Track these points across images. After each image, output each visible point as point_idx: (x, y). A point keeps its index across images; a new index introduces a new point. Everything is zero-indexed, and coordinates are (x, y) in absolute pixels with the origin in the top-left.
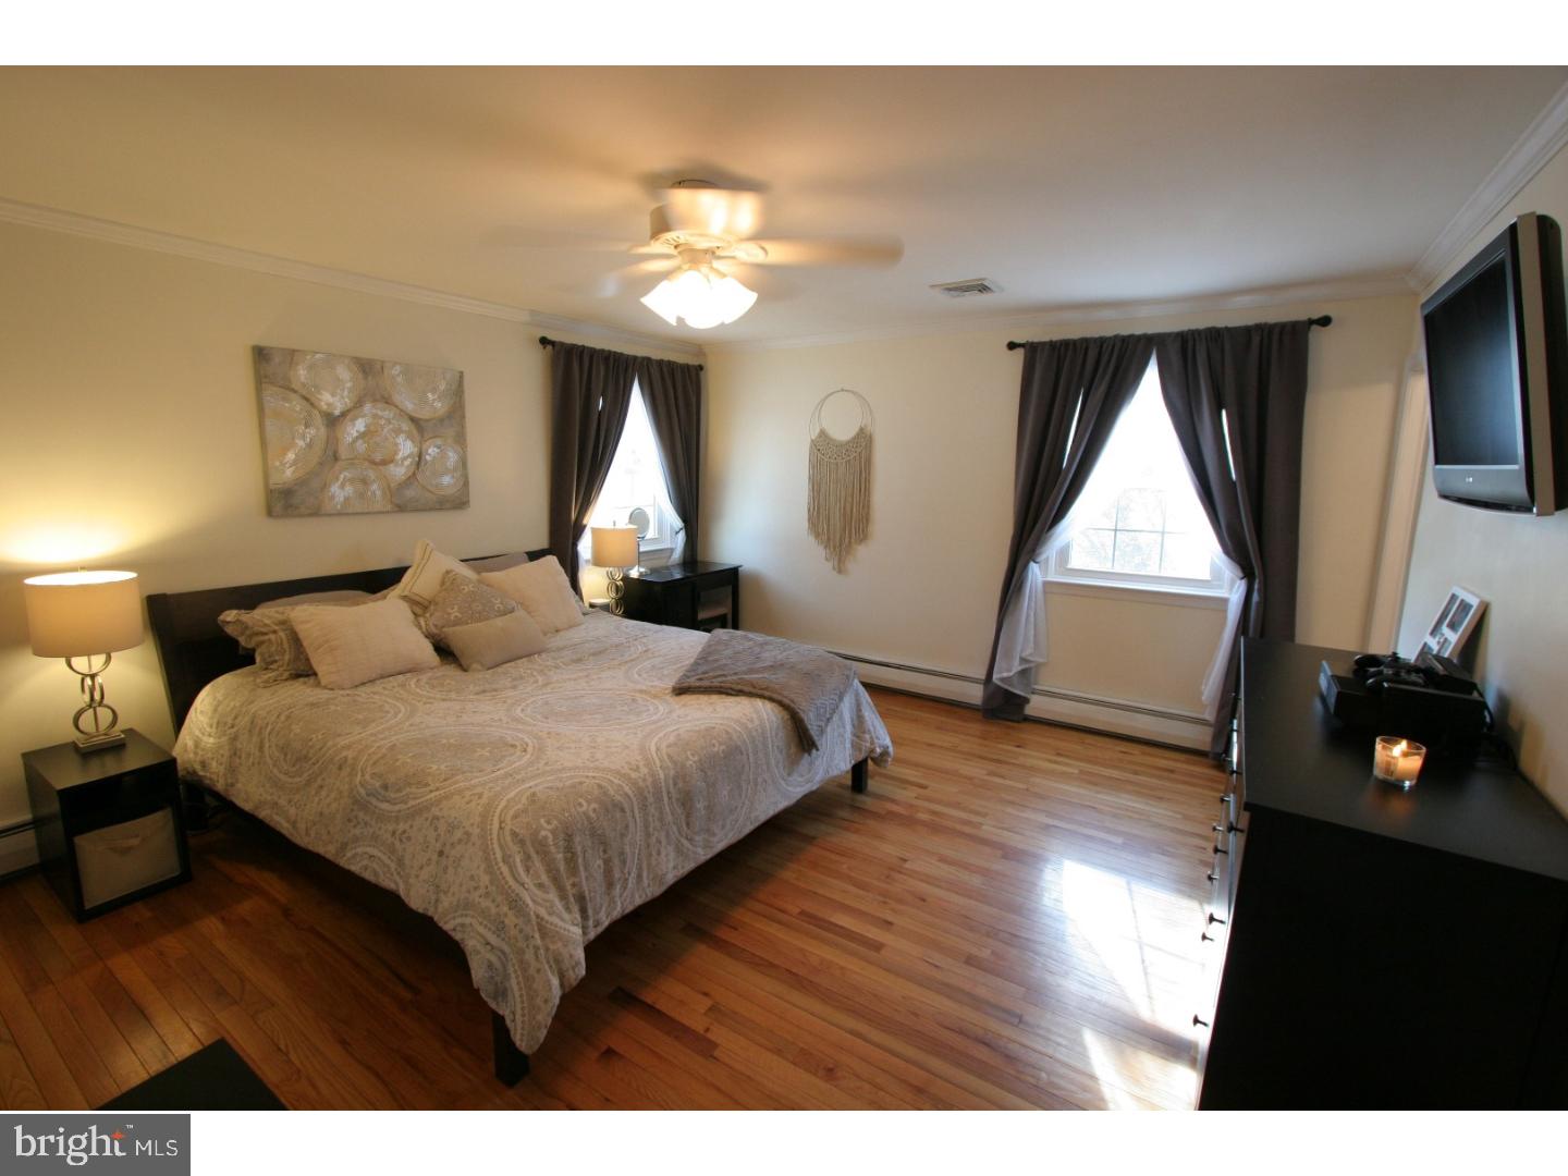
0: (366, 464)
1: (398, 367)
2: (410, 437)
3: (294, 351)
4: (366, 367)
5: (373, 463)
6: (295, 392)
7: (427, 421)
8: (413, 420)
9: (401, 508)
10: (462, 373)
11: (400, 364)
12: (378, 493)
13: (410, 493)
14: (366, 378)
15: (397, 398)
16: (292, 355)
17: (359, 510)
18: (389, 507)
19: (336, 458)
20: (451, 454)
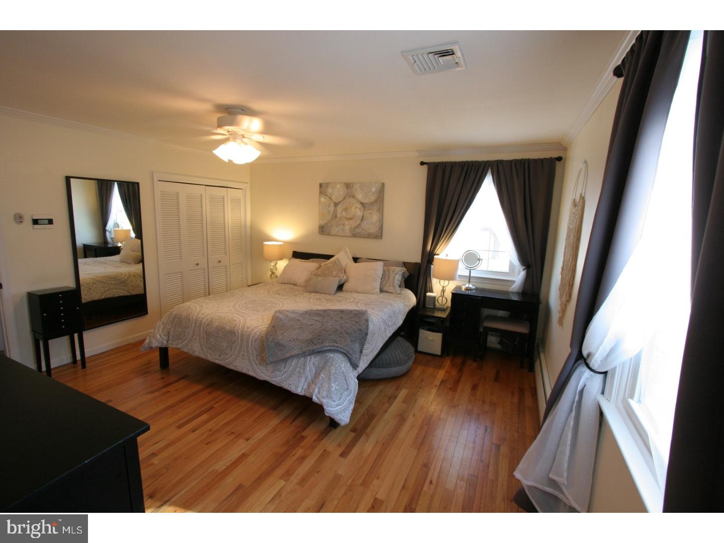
0: (345, 219)
1: (358, 185)
2: (360, 209)
3: (328, 183)
4: (348, 186)
5: (347, 219)
6: (327, 196)
7: (367, 203)
8: (362, 203)
9: (354, 236)
10: (383, 184)
11: (359, 183)
12: (348, 229)
13: (358, 230)
14: (347, 189)
15: (357, 196)
16: (327, 184)
17: (341, 235)
18: (350, 235)
19: (336, 217)
20: (374, 217)
